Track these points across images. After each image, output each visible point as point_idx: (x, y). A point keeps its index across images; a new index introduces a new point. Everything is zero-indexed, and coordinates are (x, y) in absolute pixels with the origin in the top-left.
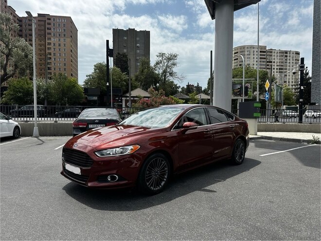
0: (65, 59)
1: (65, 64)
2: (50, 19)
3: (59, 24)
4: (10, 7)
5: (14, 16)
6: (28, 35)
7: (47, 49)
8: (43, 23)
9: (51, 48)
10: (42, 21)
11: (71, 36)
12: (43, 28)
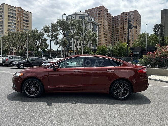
0: (133, 33)
1: (133, 36)
2: (126, 14)
3: (131, 16)
4: (109, 13)
5: (111, 17)
6: (116, 25)
7: (124, 29)
8: (123, 17)
9: (126, 29)
10: (123, 16)
11: (137, 20)
12: (123, 19)
